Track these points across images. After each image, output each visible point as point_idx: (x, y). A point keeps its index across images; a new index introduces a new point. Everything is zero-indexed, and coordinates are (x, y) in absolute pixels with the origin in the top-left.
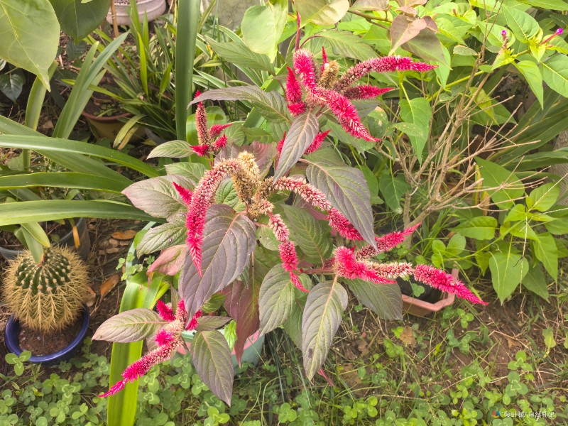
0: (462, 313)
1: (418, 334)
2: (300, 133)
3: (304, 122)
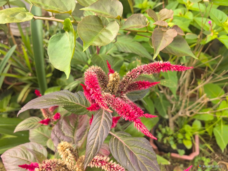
0: (204, 159)
2: (98, 128)
3: (101, 117)
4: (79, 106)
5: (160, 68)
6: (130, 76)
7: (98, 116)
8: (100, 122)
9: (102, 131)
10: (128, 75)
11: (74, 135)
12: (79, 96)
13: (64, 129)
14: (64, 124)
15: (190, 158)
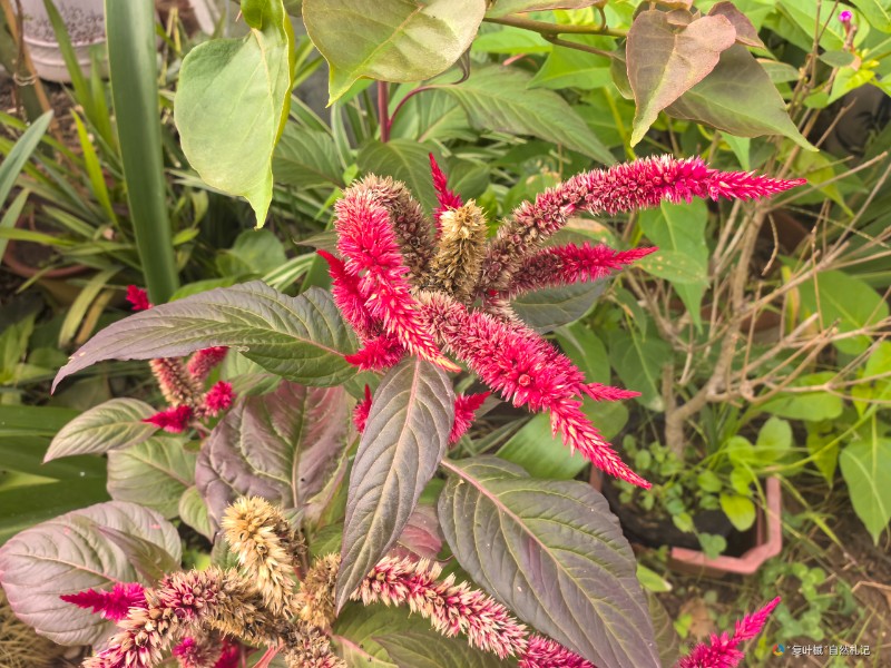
0: (801, 571)
1: (719, 613)
2: (396, 440)
3: (408, 395)
4: (315, 351)
5: (663, 186)
6: (530, 221)
7: (393, 391)
8: (404, 415)
9: (412, 452)
10: (523, 219)
11: (289, 474)
12: (313, 308)
13: (250, 447)
14: (247, 427)
15: (746, 565)
